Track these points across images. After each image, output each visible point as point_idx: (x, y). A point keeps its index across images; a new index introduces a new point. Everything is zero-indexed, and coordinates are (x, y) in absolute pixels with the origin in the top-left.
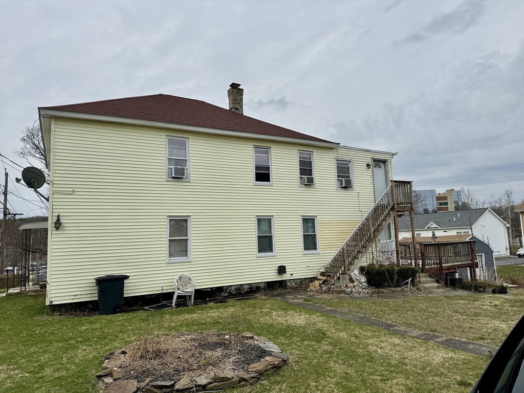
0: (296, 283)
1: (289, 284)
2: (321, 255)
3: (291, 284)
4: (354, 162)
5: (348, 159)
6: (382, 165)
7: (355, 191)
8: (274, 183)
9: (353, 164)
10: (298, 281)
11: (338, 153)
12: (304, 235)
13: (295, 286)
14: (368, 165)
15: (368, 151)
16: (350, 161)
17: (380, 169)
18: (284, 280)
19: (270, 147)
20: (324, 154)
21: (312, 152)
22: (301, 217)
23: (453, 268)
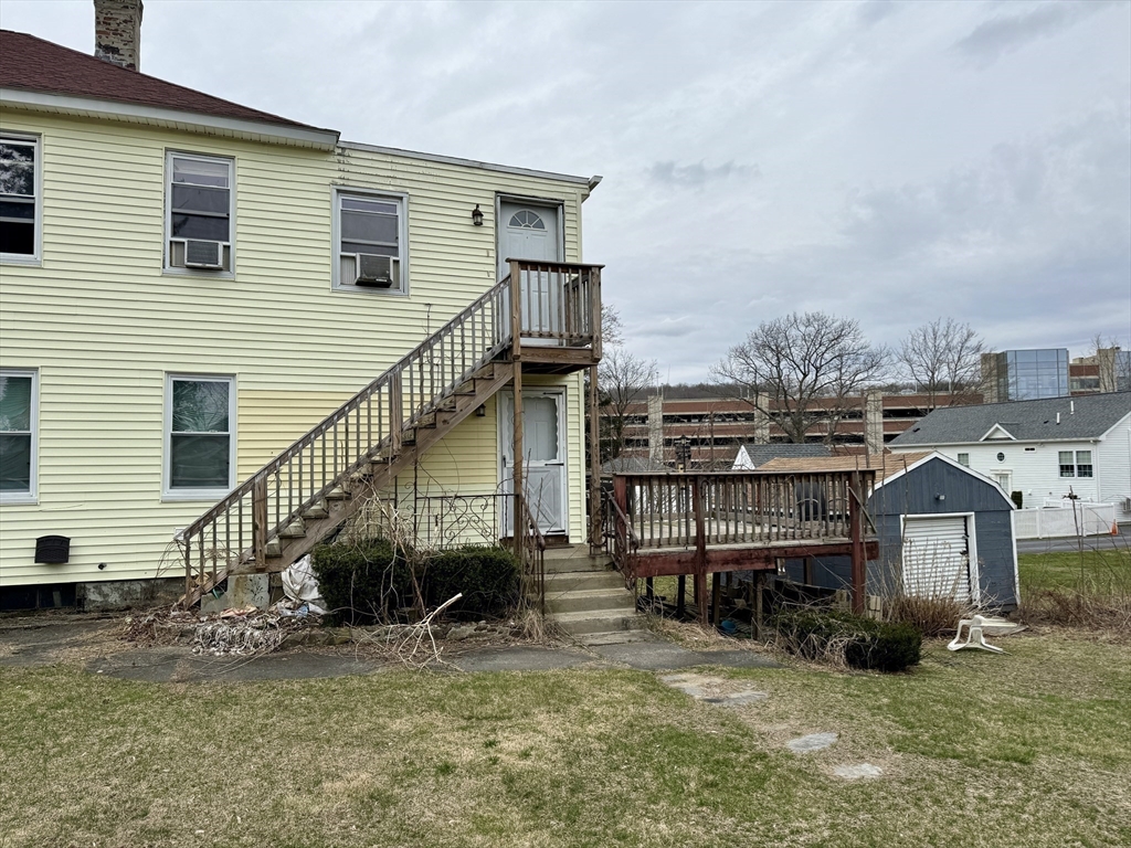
0: (125, 595)
1: (93, 596)
3: (105, 596)
4: (414, 200)
5: (390, 190)
6: (546, 218)
7: (413, 300)
8: (52, 256)
9: (412, 207)
10: (137, 587)
11: (347, 168)
12: (174, 437)
13: (124, 604)
14: (476, 215)
15: (481, 167)
16: (401, 198)
17: (538, 232)
18: (73, 585)
19: (40, 135)
20: (288, 169)
21: (233, 158)
22: (162, 375)
23: (758, 558)
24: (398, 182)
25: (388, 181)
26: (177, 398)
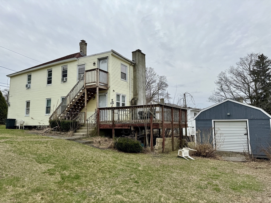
4: (87, 64)
8: (53, 83)
11: (79, 62)
14: (94, 64)
15: (95, 55)
16: (85, 64)
19: (52, 68)
20: (73, 64)
21: (67, 65)
22: (60, 97)
23: (126, 126)
24: (85, 62)
25: (83, 62)
26: (62, 100)
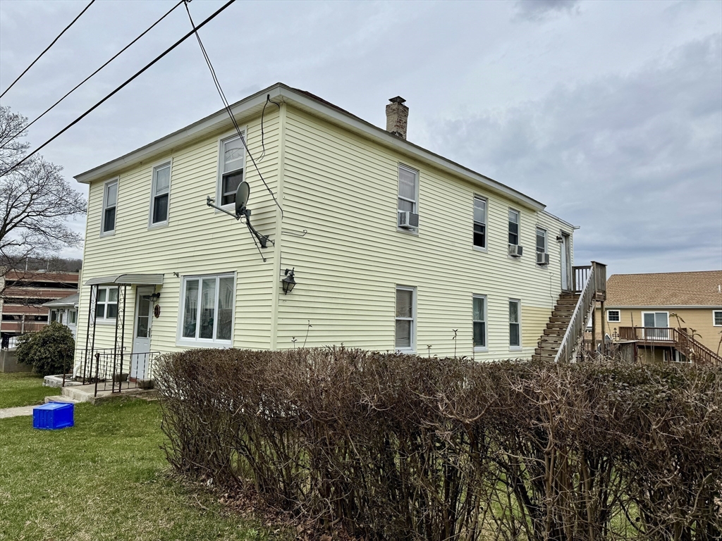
2: (523, 352)
5: (544, 227)
8: (489, 249)
9: (548, 234)
11: (537, 218)
12: (511, 324)
14: (558, 238)
15: (558, 219)
16: (545, 231)
19: (487, 199)
21: (519, 212)
22: (508, 299)
